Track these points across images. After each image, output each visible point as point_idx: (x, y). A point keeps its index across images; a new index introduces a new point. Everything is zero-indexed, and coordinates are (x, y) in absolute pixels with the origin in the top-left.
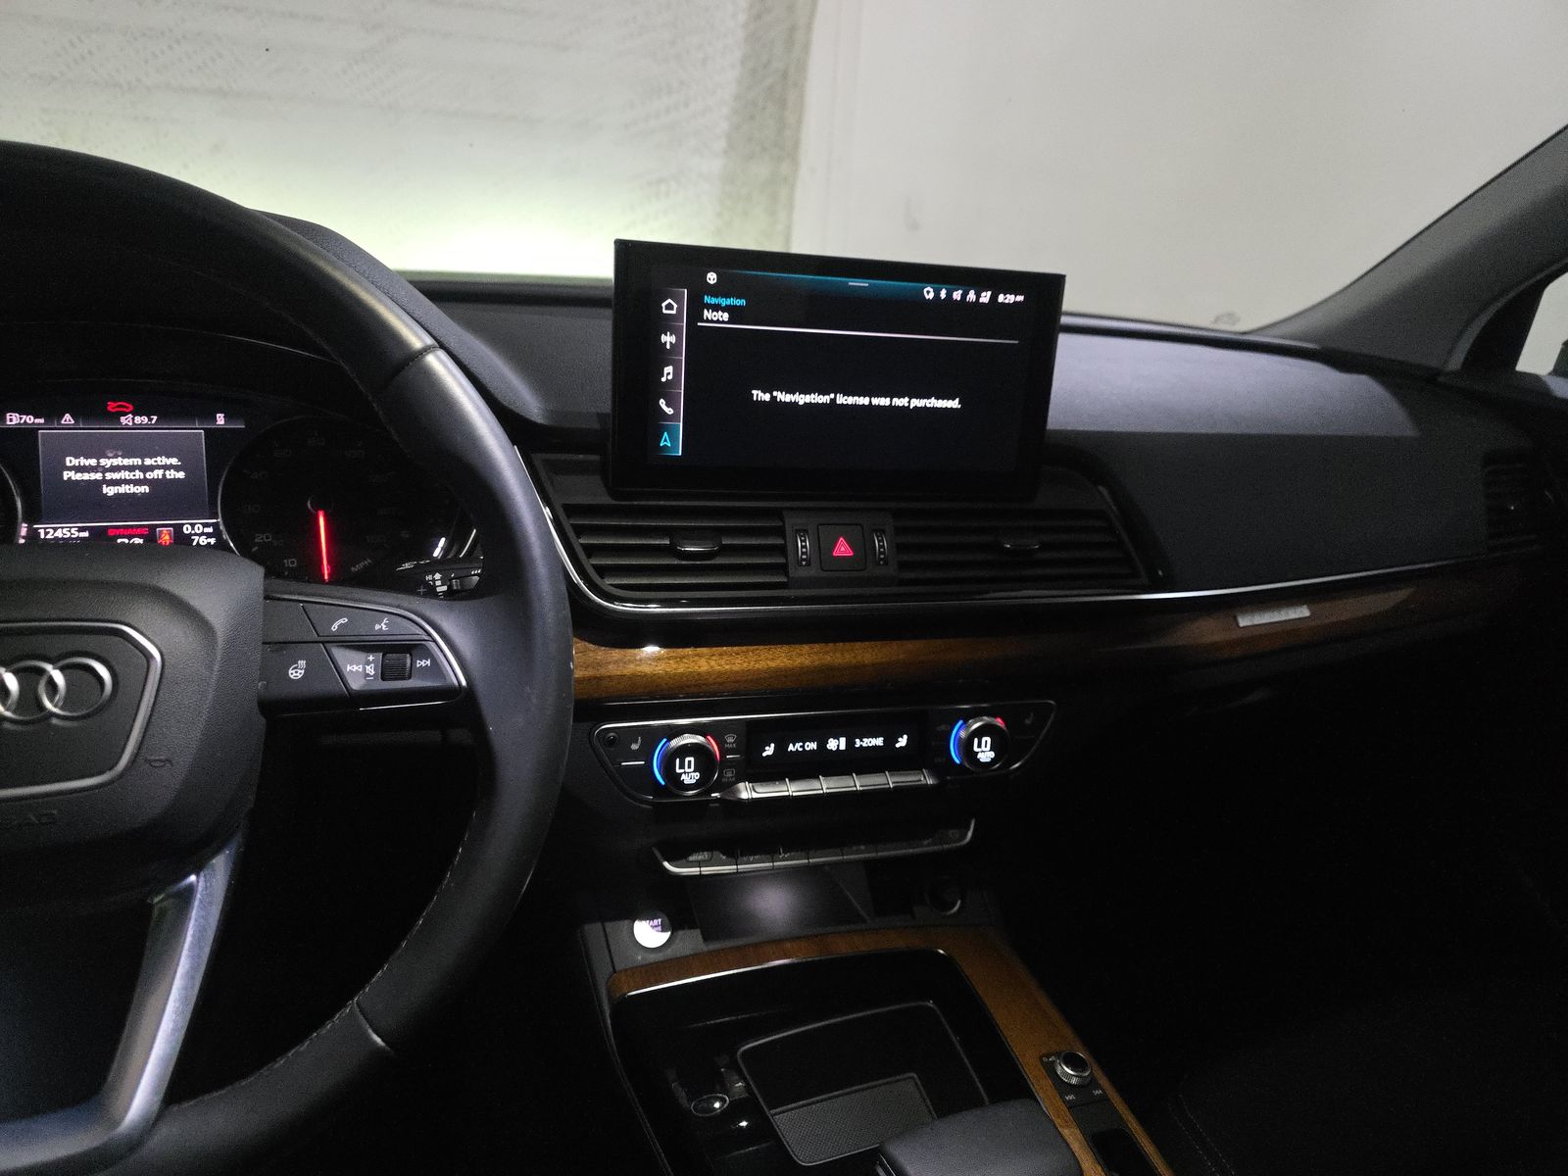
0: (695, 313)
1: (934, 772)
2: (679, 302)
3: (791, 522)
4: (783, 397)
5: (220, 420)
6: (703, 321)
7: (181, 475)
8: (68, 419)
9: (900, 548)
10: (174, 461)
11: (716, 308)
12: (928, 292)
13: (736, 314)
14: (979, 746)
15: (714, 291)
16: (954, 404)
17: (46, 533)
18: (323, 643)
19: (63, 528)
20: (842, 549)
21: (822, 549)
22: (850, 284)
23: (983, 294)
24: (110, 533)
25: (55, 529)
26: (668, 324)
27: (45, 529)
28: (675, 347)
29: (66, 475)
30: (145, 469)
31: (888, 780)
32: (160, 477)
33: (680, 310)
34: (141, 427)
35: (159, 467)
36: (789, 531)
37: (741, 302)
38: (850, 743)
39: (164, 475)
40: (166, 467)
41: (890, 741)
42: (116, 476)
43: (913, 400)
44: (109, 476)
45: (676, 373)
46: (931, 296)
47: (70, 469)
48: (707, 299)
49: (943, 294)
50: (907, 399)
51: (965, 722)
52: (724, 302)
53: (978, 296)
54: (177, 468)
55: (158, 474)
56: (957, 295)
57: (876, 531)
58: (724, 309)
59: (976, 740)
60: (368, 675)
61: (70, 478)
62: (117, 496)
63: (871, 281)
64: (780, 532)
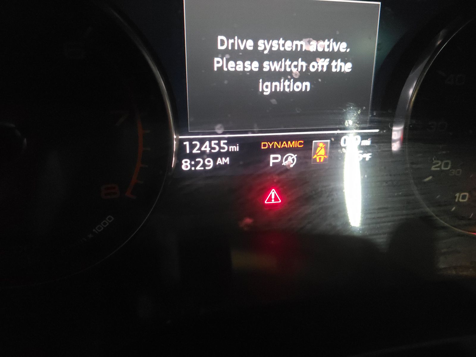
7: (347, 67)
10: (343, 47)
17: (192, 147)
19: (210, 140)
24: (265, 146)
25: (202, 141)
27: (190, 141)
29: (218, 63)
30: (308, 57)
32: (325, 69)
35: (323, 55)
39: (329, 67)
40: (333, 56)
42: (276, 66)
44: (267, 66)
47: (222, 54)
54: (344, 57)
55: (321, 64)
61: (220, 69)
62: (275, 95)
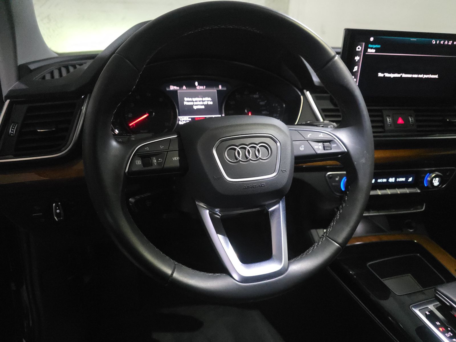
0: (366, 50)
1: (419, 189)
2: (362, 47)
3: (385, 113)
4: (387, 75)
5: (220, 87)
6: (367, 52)
7: (212, 103)
8: (184, 87)
9: (417, 121)
11: (372, 48)
12: (434, 42)
13: (377, 50)
14: (435, 181)
15: (372, 43)
16: (436, 76)
18: (307, 140)
20: (400, 121)
21: (394, 121)
22: (411, 40)
23: (450, 42)
26: (357, 54)
27: (181, 118)
28: (359, 60)
30: (203, 101)
31: (407, 191)
33: (362, 49)
34: (202, 89)
35: (206, 101)
36: (384, 116)
37: (379, 46)
38: (396, 180)
39: (208, 103)
41: (407, 179)
43: (425, 75)
44: (195, 103)
45: (358, 68)
46: (434, 43)
47: (186, 101)
48: (370, 46)
49: (438, 42)
50: (423, 75)
51: (430, 174)
52: (374, 46)
53: (448, 42)
54: (210, 101)
55: (206, 103)
56: (442, 42)
57: (409, 116)
58: (374, 49)
59: (434, 179)
60: (320, 149)
61: (186, 104)
62: (197, 109)
63: (417, 39)
64: (382, 116)
